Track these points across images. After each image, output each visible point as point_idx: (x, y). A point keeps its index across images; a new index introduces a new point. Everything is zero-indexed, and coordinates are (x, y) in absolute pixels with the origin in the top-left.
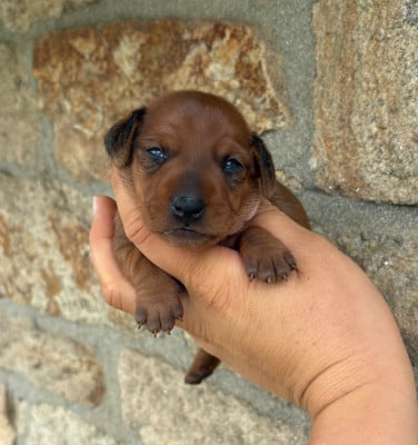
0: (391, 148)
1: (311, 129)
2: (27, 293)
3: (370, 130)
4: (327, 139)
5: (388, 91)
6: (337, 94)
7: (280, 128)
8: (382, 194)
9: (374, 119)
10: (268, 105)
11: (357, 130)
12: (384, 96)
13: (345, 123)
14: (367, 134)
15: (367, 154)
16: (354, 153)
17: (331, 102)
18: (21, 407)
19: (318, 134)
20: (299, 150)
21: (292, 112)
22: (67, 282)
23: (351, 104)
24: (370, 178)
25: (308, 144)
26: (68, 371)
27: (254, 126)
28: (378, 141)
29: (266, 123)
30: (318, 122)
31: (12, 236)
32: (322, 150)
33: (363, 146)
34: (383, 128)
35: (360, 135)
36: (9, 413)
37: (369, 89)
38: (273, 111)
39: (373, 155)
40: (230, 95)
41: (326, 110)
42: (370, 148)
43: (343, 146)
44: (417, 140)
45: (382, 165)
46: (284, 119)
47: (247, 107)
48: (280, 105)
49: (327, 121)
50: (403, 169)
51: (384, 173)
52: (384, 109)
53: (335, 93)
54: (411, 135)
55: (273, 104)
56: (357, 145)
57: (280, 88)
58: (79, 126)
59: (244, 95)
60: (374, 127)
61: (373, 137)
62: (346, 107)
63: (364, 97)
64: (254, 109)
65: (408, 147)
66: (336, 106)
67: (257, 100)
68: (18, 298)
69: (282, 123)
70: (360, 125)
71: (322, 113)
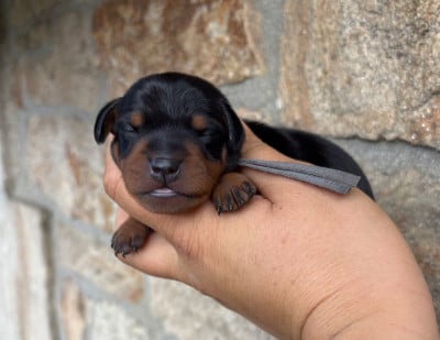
0: (332, 89)
1: (277, 74)
2: (91, 214)
3: (316, 75)
4: (289, 83)
5: (330, 40)
7: (256, 76)
8: (326, 128)
9: (320, 65)
10: (248, 56)
11: (308, 74)
12: (327, 44)
13: (301, 70)
14: (314, 79)
15: (314, 94)
16: (307, 94)
17: (292, 52)
18: (89, 304)
19: (282, 79)
20: (269, 93)
21: (266, 61)
23: (305, 54)
24: (317, 115)
25: (275, 87)
26: (119, 277)
27: (237, 73)
28: (323, 84)
29: (247, 72)
30: (283, 69)
31: (82, 170)
32: (285, 92)
33: (313, 88)
34: (325, 73)
35: (311, 79)
36: (81, 308)
37: (317, 40)
38: (252, 60)
39: (319, 97)
40: (222, 50)
41: (288, 59)
42: (317, 90)
43: (299, 89)
44: (349, 82)
45: (326, 105)
46: (259, 68)
47: (233, 58)
48: (257, 56)
49: (289, 68)
50: (339, 107)
51: (327, 111)
52: (327, 56)
53: (295, 44)
54: (345, 78)
55: (252, 55)
56: (308, 88)
57: (257, 41)
58: (122, 80)
59: (232, 48)
60: (319, 73)
61: (319, 80)
62: (301, 56)
63: (314, 47)
64: (238, 59)
65: (343, 88)
66: (294, 55)
67: (241, 53)
68: (86, 220)
69: (257, 72)
70: (309, 71)
71: (285, 61)
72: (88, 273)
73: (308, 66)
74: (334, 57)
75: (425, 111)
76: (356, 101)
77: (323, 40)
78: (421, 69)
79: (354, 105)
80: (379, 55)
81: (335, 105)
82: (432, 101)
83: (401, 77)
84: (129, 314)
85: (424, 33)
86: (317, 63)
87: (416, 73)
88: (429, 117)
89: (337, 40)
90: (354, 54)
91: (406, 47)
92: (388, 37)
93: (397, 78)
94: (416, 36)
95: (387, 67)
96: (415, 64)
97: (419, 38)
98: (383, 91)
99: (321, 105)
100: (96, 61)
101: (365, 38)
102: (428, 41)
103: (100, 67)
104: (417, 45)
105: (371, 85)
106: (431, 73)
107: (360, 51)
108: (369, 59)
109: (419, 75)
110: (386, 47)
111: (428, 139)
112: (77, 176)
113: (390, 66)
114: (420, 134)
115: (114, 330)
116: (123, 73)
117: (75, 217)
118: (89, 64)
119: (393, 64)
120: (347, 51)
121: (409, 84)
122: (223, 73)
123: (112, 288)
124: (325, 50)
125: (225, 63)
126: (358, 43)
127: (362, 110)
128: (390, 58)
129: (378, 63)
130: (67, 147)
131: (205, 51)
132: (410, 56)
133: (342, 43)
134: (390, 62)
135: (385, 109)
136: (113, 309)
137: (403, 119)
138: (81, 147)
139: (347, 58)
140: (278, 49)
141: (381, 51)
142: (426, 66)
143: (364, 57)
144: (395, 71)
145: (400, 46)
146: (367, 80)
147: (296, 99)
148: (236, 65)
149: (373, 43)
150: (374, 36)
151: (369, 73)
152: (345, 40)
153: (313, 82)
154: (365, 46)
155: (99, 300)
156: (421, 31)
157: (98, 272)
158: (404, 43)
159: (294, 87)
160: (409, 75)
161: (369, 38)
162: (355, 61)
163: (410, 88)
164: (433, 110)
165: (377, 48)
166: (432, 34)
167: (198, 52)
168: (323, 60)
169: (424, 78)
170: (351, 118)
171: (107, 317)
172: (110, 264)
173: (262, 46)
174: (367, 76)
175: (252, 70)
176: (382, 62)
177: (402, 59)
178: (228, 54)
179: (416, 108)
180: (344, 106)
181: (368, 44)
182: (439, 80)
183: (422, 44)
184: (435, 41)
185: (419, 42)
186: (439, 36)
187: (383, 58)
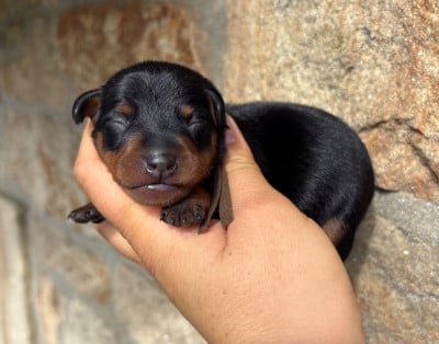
5: (267, 67)
9: (258, 90)
11: (248, 98)
18: (62, 300)
26: (87, 276)
30: (226, 90)
31: (53, 169)
34: (264, 98)
36: (56, 302)
37: (255, 65)
41: (230, 81)
49: (232, 90)
52: (264, 82)
53: (237, 66)
57: (203, 60)
62: (242, 79)
63: (252, 72)
66: (236, 77)
70: (249, 95)
71: (228, 83)
72: (60, 270)
74: (271, 84)
77: (260, 66)
78: (349, 104)
80: (312, 85)
85: (350, 69)
86: (256, 87)
87: (345, 107)
89: (272, 67)
90: (289, 83)
91: (335, 80)
92: (319, 69)
94: (343, 71)
95: (320, 98)
96: (344, 97)
97: (346, 74)
100: (62, 66)
101: (298, 68)
102: (354, 77)
103: (66, 71)
104: (344, 80)
106: (358, 110)
107: (294, 80)
108: (303, 89)
109: (348, 110)
110: (318, 78)
112: (49, 173)
113: (323, 97)
115: (85, 328)
117: (48, 213)
119: (325, 95)
120: (282, 79)
123: (82, 287)
124: (262, 76)
126: (292, 72)
128: (322, 88)
129: (311, 92)
130: (40, 147)
132: (339, 90)
133: (277, 71)
134: (322, 92)
136: (84, 308)
138: (51, 147)
139: (282, 86)
140: (221, 69)
141: (313, 81)
142: (354, 101)
143: (298, 86)
145: (329, 78)
149: (306, 73)
150: (306, 66)
152: (279, 68)
154: (298, 75)
155: (71, 297)
156: (347, 67)
157: (70, 269)
158: (333, 76)
161: (302, 69)
165: (309, 78)
166: (358, 71)
168: (261, 85)
169: (352, 113)
173: (208, 65)
176: (315, 92)
177: (333, 91)
181: (302, 74)
182: (365, 117)
183: (349, 80)
184: (360, 78)
185: (346, 78)
186: (364, 73)
187: (316, 88)
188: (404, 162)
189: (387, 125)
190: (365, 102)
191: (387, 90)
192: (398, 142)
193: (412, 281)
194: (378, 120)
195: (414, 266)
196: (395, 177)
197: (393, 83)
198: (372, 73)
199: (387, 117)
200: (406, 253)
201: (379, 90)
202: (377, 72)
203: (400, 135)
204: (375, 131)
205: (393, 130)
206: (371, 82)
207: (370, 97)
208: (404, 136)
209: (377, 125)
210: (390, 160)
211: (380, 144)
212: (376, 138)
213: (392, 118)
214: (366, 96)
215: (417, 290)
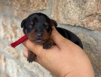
0: (64, 13)
1: (52, 9)
2: (8, 38)
3: (61, 10)
4: (54, 11)
5: (64, 2)
6: (56, 3)
8: (62, 22)
9: (61, 8)
10: (45, 4)
11: (59, 10)
12: (63, 3)
13: (57, 9)
14: (60, 11)
15: (60, 14)
16: (58, 14)
17: (55, 4)
18: (7, 59)
19: (53, 10)
20: (50, 13)
21: (49, 6)
22: (14, 37)
23: (58, 5)
24: (61, 19)
25: (51, 12)
26: (14, 53)
27: (42, 8)
28: (62, 12)
29: (45, 8)
30: (53, 8)
31: (6, 28)
32: (53, 13)
33: (60, 13)
34: (63, 10)
35: (59, 11)
36: (5, 60)
38: (46, 5)
39: (61, 15)
40: (39, 2)
41: (54, 6)
42: (61, 13)
43: (57, 13)
44: (68, 12)
45: (63, 17)
46: (47, 7)
47: (42, 5)
48: (47, 4)
49: (54, 8)
50: (66, 18)
51: (63, 18)
52: (63, 6)
53: (56, 2)
54: (67, 11)
55: (46, 4)
56: (59, 13)
57: (47, 1)
58: (16, 8)
59: (41, 2)
60: (61, 9)
61: (61, 11)
62: (57, 5)
63: (60, 3)
64: (43, 5)
65: (67, 13)
66: (56, 5)
67: (43, 3)
68: (6, 39)
69: (47, 8)
70: (59, 9)
71: (53, 6)
72: (7, 52)
73: (59, 8)
74: (65, 6)
75: (85, 20)
76: (70, 16)
77: (62, 2)
78: (84, 10)
79: (69, 17)
80: (75, 7)
81: (65, 17)
82: (87, 18)
83: (80, 12)
84: (16, 62)
85: (85, 2)
86: (61, 7)
87: (83, 11)
88: (86, 21)
89: (66, 2)
90: (69, 6)
91: (81, 5)
92: (77, 3)
93: (79, 12)
94: (83, 3)
95: (77, 10)
96: (83, 9)
97: (84, 3)
98: (76, 15)
99: (62, 17)
100: (10, 3)
101: (72, 2)
102: (86, 4)
103: (11, 4)
104: (84, 5)
105: (73, 13)
106: (87, 12)
107: (71, 5)
108: (73, 7)
109: (84, 12)
110: (77, 5)
111: (86, 26)
112: (5, 29)
113: (77, 9)
114: (84, 25)
115: (12, 66)
116: (16, 6)
117: (4, 39)
118: (8, 3)
119: (78, 9)
120: (68, 5)
121: (82, 14)
122: (39, 8)
123: (12, 56)
124: (63, 4)
125: (40, 6)
126: (70, 3)
127: (71, 19)
128: (78, 7)
129: (75, 8)
130: (3, 22)
131: (35, 2)
132: (82, 7)
133: (66, 3)
134: (77, 8)
135: (76, 19)
136: (12, 61)
137: (80, 21)
138: (6, 23)
139: (68, 7)
140: (52, 3)
141: (76, 6)
142: (85, 10)
143: (72, 7)
144: (78, 10)
145: (80, 5)
146: (72, 12)
147: (56, 15)
148: (42, 6)
149: (74, 4)
150: (74, 2)
151: (73, 10)
152: (67, 2)
153: (60, 12)
154: (72, 4)
155: (9, 58)
156: (84, 2)
157: (9, 52)
158: (81, 4)
159: (55, 12)
160: (82, 12)
161: (73, 3)
162: (69, 7)
163: (82, 15)
164: (87, 20)
165: (74, 5)
166: (87, 3)
167: (33, 3)
168: (62, 6)
169: (85, 13)
170: (68, 20)
171: (11, 62)
172: (12, 50)
173: (48, 2)
174: (72, 11)
175: (46, 8)
176: (76, 8)
177: (80, 8)
178: (40, 4)
179: (83, 19)
180: (67, 18)
182: (88, 13)
183: (85, 5)
184: (87, 4)
185: (84, 4)
186: (89, 3)
187: (76, 7)
188: (97, 24)
189: (94, 15)
190: (89, 10)
191: (94, 7)
192: (96, 19)
193: (97, 51)
194: (91, 14)
195: (98, 47)
196: (94, 27)
197: (96, 5)
198: (91, 3)
199: (94, 13)
200: (96, 44)
201: (92, 7)
202: (92, 3)
203: (97, 17)
204: (90, 17)
205: (95, 16)
206: (90, 5)
207: (90, 9)
208: (98, 17)
209: (91, 15)
210: (94, 23)
211: (92, 20)
212: (90, 18)
213: (95, 13)
214: (89, 8)
215: (98, 53)
